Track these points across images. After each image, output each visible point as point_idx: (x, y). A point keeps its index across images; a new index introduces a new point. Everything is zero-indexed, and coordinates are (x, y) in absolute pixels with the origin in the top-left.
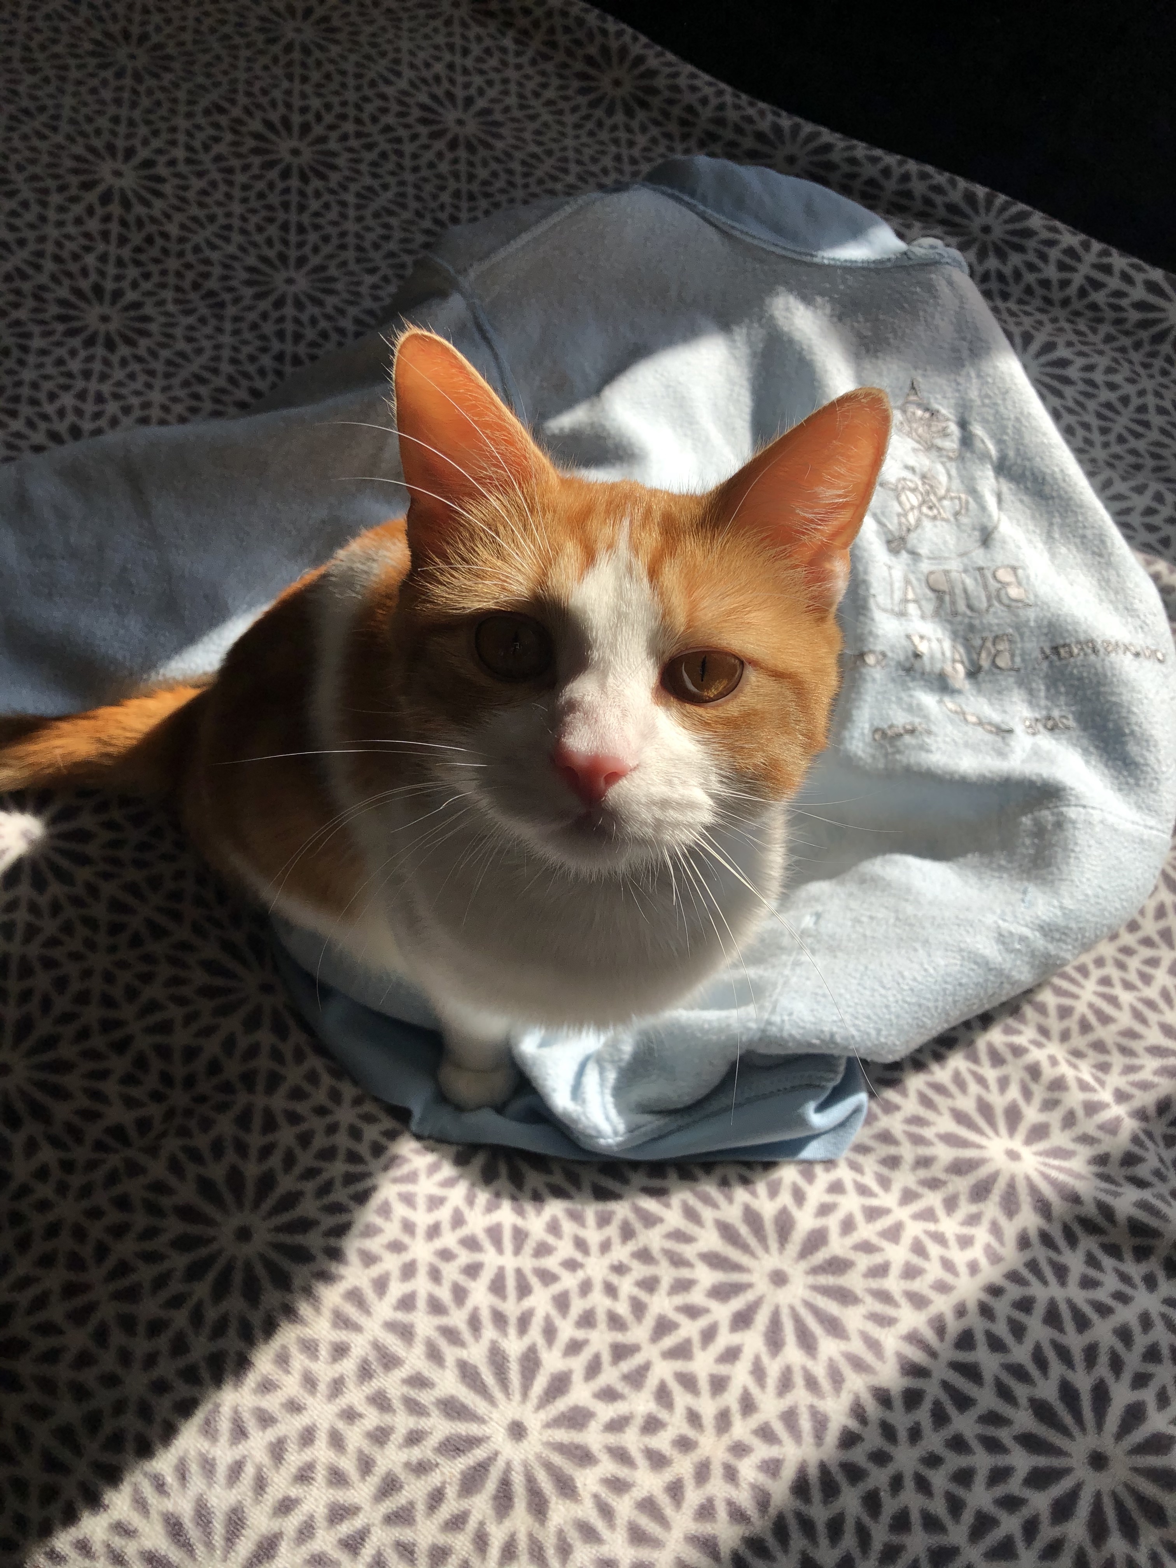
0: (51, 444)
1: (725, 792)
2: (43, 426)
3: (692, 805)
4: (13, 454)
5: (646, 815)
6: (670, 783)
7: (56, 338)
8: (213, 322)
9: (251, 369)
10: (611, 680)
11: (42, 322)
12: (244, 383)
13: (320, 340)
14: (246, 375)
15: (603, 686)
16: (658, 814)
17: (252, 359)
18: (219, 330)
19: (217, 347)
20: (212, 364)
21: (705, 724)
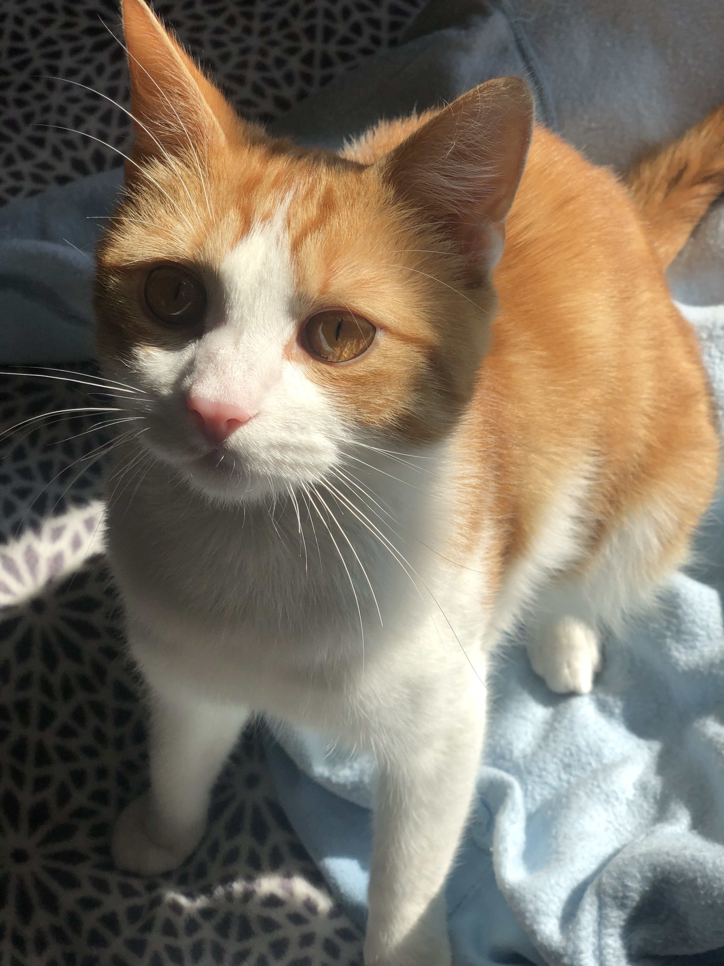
0: (75, 174)
1: (349, 440)
2: (68, 154)
3: (311, 449)
4: (39, 186)
5: (263, 455)
6: (288, 428)
7: (84, 55)
8: (242, 22)
9: (277, 74)
10: (245, 337)
11: (72, 38)
12: (270, 92)
13: (352, 36)
14: (272, 83)
15: (237, 343)
16: (278, 455)
17: (280, 62)
18: (248, 31)
19: (245, 51)
20: (239, 72)
21: (333, 380)
